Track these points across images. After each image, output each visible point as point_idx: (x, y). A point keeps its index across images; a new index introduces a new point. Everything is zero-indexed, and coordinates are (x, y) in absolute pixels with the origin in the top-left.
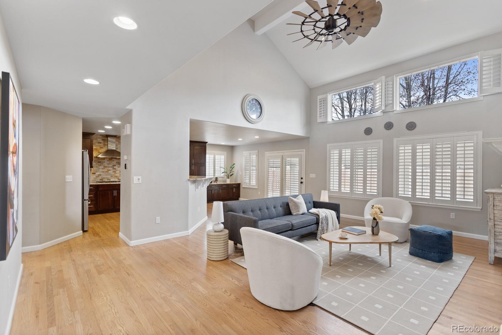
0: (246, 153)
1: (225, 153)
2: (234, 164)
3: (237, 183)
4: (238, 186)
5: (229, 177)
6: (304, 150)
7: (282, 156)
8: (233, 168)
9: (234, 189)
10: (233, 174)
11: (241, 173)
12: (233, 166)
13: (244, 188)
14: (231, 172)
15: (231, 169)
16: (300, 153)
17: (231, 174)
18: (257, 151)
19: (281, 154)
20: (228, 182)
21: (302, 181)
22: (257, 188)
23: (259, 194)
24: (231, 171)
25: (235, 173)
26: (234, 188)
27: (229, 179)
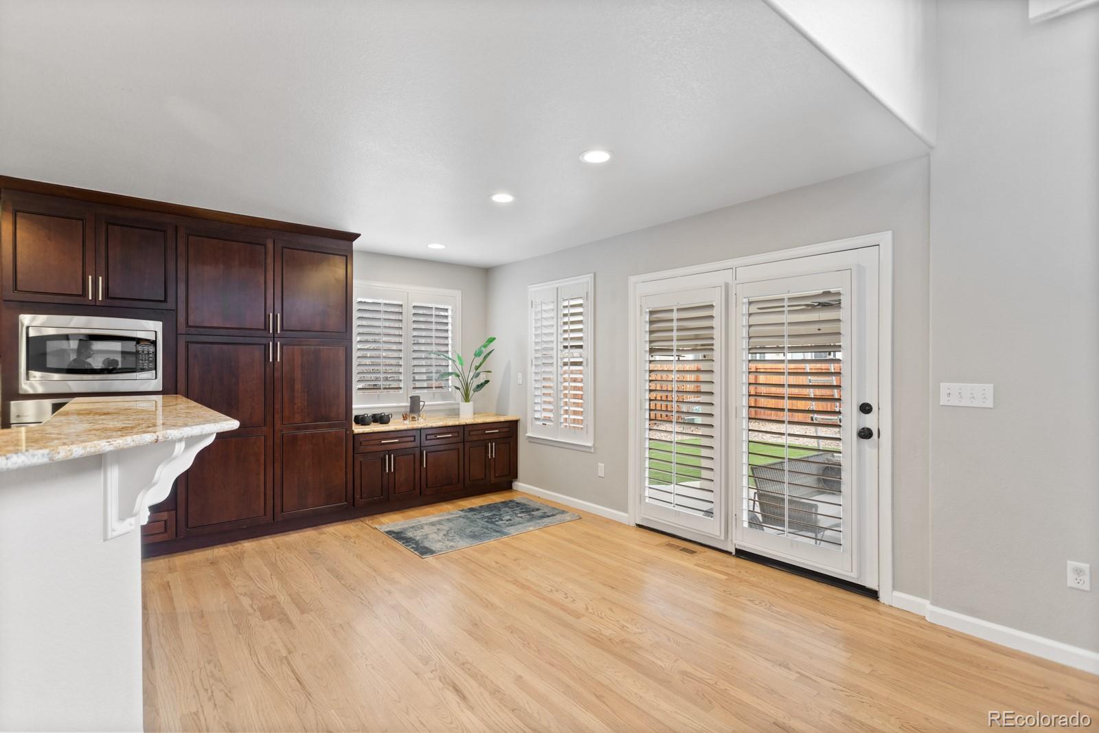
0: (541, 292)
1: (458, 294)
2: (491, 340)
3: (502, 419)
4: (509, 432)
5: (471, 392)
6: (886, 238)
7: (727, 286)
8: (485, 358)
9: (492, 447)
10: (487, 382)
11: (520, 375)
12: (485, 346)
13: (532, 440)
14: (477, 375)
15: (478, 361)
16: (849, 259)
17: (482, 378)
18: (588, 278)
19: (727, 276)
20: (467, 415)
21: (869, 421)
22: (590, 444)
23: (601, 473)
24: (477, 368)
25: (496, 380)
26: (491, 441)
27: (471, 403)
